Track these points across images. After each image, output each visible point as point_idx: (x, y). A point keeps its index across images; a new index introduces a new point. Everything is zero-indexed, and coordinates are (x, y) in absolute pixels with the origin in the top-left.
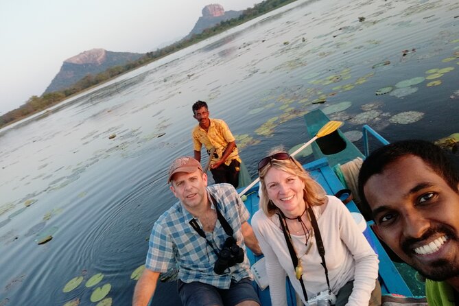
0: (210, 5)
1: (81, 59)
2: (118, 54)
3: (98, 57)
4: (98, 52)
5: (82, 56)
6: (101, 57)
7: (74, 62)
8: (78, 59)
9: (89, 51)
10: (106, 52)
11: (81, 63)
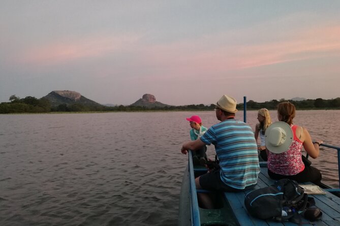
0: (149, 95)
1: (64, 94)
2: (88, 100)
3: (76, 97)
4: (77, 94)
5: (65, 93)
6: (78, 98)
7: (60, 94)
8: (63, 93)
9: (71, 92)
10: (82, 96)
11: (64, 96)
